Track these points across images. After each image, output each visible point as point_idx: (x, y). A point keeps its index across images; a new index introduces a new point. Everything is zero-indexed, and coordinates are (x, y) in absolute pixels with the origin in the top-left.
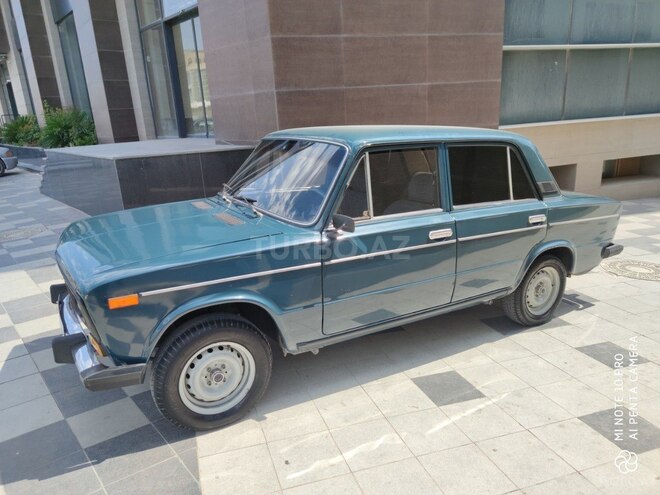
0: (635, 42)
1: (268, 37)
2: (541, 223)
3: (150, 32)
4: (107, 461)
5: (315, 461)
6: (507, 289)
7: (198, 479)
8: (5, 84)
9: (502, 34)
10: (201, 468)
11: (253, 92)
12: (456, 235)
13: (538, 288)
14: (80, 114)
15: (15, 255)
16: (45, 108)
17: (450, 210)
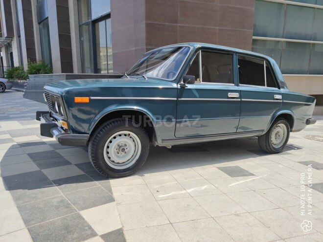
0: (313, 40)
1: (144, 22)
2: (280, 99)
3: (84, 26)
4: (64, 185)
5: (172, 192)
6: (263, 131)
7: (112, 194)
8: (9, 53)
9: (252, 31)
10: (113, 190)
11: (134, 49)
12: (240, 97)
13: (276, 134)
14: (46, 64)
15: (11, 116)
16: (28, 62)
17: (238, 85)
